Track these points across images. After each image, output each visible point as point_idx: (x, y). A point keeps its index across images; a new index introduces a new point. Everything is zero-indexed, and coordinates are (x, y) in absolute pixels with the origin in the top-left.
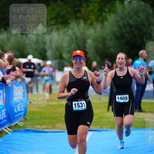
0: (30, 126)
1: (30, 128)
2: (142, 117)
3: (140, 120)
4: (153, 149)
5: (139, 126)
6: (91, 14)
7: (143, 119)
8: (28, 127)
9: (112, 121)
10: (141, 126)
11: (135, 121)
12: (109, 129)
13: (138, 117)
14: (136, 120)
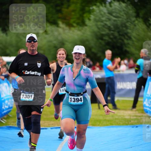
0: (12, 123)
1: (13, 125)
2: (122, 114)
3: (120, 118)
4: (133, 146)
5: (120, 123)
6: (73, 13)
7: (124, 116)
8: (10, 124)
9: (93, 118)
10: (121, 123)
11: (116, 119)
12: (91, 126)
13: (119, 114)
14: (117, 117)
